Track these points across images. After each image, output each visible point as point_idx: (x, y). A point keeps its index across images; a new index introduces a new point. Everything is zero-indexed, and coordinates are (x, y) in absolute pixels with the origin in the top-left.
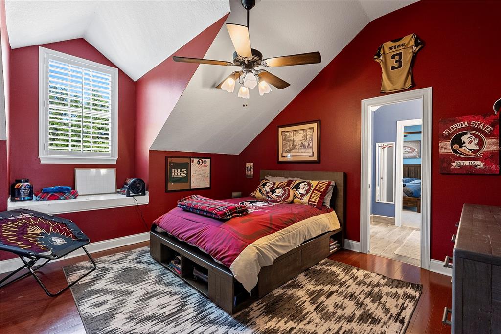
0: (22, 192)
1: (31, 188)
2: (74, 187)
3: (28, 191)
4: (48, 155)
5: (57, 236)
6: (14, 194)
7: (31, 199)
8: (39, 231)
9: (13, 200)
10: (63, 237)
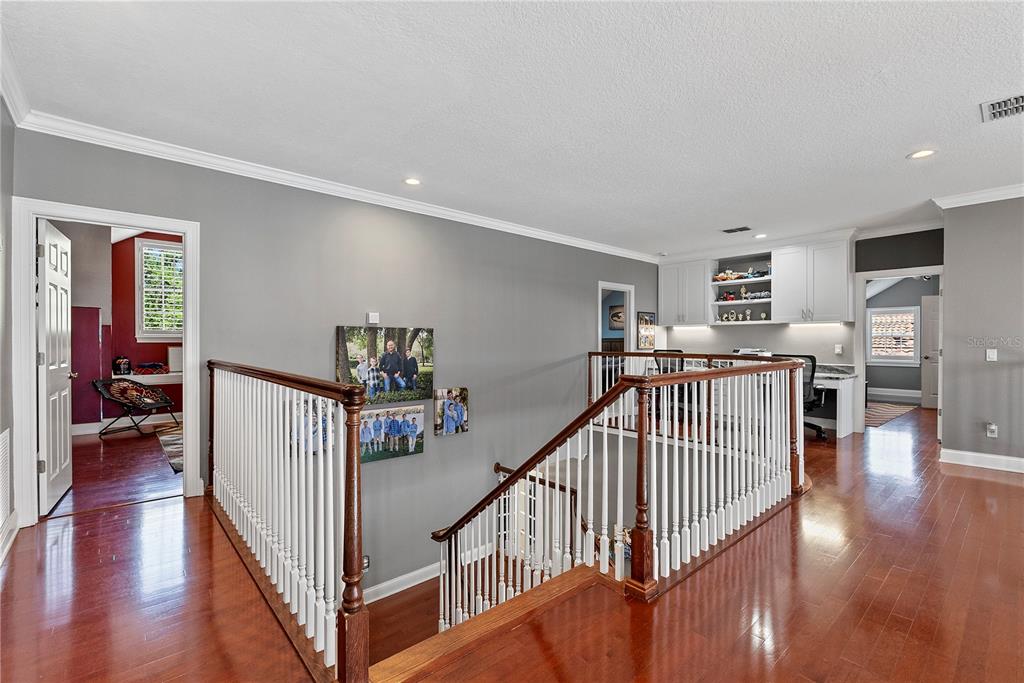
0: (122, 366)
1: (129, 364)
2: (166, 364)
3: (126, 366)
4: (143, 334)
5: (148, 397)
6: (117, 369)
7: (129, 373)
8: (135, 393)
9: (115, 374)
10: (153, 399)
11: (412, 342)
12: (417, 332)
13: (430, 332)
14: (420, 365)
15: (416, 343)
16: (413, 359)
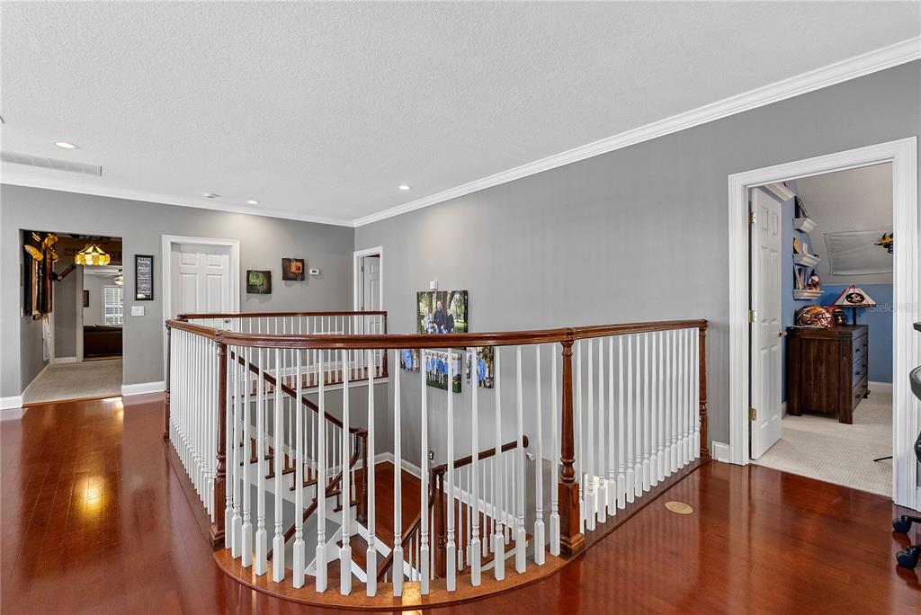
11: (450, 302)
12: (453, 293)
13: (465, 293)
14: (455, 320)
15: (452, 302)
16: (451, 315)
